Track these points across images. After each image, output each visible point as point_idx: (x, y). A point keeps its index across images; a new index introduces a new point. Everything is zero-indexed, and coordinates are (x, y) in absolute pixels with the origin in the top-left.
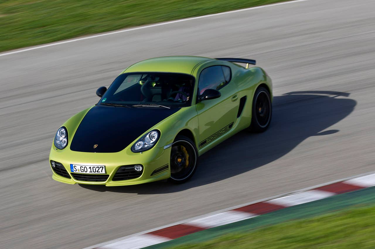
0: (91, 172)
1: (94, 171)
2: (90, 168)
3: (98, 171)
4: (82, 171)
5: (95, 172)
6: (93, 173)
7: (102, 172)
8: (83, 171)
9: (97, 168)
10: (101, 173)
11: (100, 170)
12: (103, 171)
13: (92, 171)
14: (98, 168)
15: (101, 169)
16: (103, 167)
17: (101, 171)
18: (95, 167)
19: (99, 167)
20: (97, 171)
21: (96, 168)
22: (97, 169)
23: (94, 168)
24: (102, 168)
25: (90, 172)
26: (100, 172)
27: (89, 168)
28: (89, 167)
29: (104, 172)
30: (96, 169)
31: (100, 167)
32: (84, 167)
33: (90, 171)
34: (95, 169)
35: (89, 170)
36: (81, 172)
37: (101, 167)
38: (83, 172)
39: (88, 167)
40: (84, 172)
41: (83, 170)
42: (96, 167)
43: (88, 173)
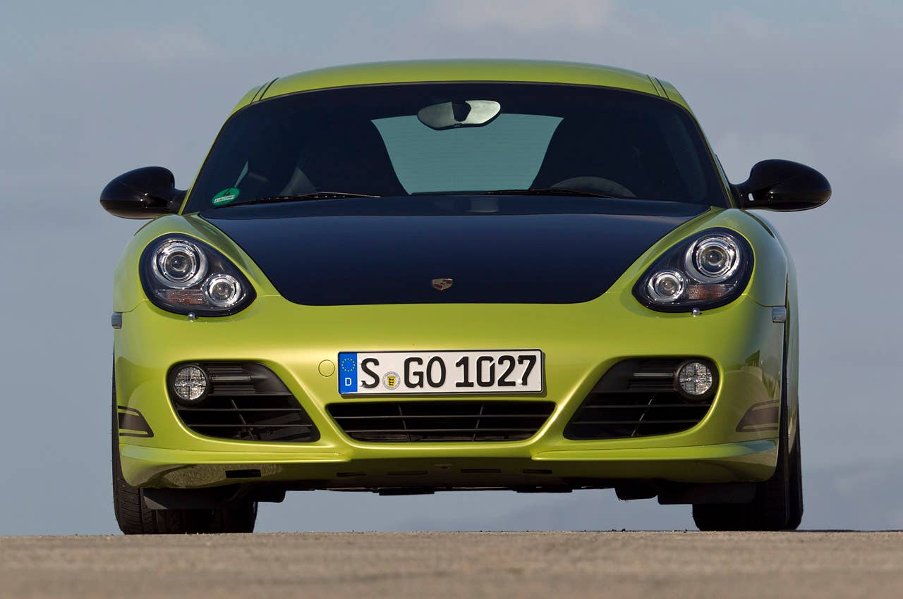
0: (467, 383)
1: (486, 378)
2: (464, 362)
3: (507, 380)
4: (414, 380)
5: (491, 384)
6: (477, 388)
7: (525, 382)
8: (421, 384)
9: (501, 361)
10: (519, 387)
11: (516, 376)
12: (529, 379)
13: (473, 378)
14: (507, 364)
15: (520, 369)
16: (533, 359)
17: (519, 381)
18: (491, 359)
19: (511, 359)
20: (497, 378)
21: (496, 361)
22: (500, 371)
23: (486, 366)
24: (527, 363)
25: (458, 385)
26: (513, 384)
27: (458, 365)
28: (460, 356)
29: (534, 384)
30: (497, 365)
31: (516, 355)
32: (426, 358)
33: (463, 381)
34: (492, 369)
35: (454, 375)
36: (403, 389)
37: (521, 359)
38: (418, 390)
39: (451, 360)
40: (427, 388)
41: (420, 374)
42: (496, 356)
43: (449, 387)
